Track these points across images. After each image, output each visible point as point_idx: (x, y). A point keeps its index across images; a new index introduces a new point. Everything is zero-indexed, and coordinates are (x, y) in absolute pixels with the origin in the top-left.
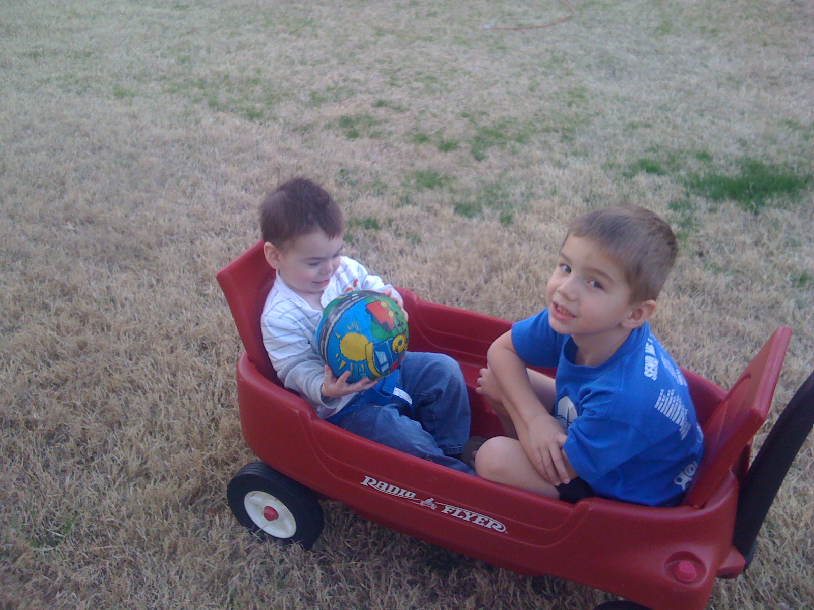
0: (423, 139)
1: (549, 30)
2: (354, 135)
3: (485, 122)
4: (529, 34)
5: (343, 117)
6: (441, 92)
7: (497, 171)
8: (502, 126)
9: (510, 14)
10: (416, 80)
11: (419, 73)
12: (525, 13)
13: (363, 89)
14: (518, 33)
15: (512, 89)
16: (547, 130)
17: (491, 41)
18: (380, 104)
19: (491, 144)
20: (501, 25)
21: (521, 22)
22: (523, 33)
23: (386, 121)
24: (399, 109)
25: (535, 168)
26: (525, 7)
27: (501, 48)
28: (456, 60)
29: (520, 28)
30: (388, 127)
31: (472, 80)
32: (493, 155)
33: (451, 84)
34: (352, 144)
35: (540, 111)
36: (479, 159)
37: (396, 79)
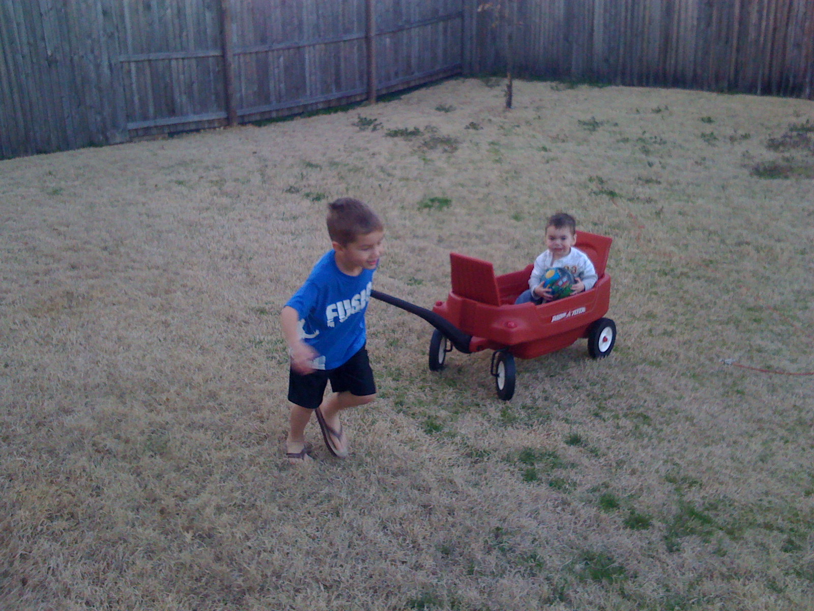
0: (610, 503)
2: (530, 477)
3: (695, 497)
5: (526, 448)
8: (713, 507)
11: (630, 408)
12: (777, 352)
13: (561, 413)
14: (764, 376)
15: (738, 454)
16: (769, 526)
17: (729, 381)
18: (574, 441)
19: (692, 532)
20: (745, 363)
21: (772, 363)
22: (770, 378)
23: (573, 465)
24: (594, 453)
27: (738, 392)
29: (768, 369)
30: (573, 476)
34: (525, 490)
36: (672, 549)
37: (604, 409)
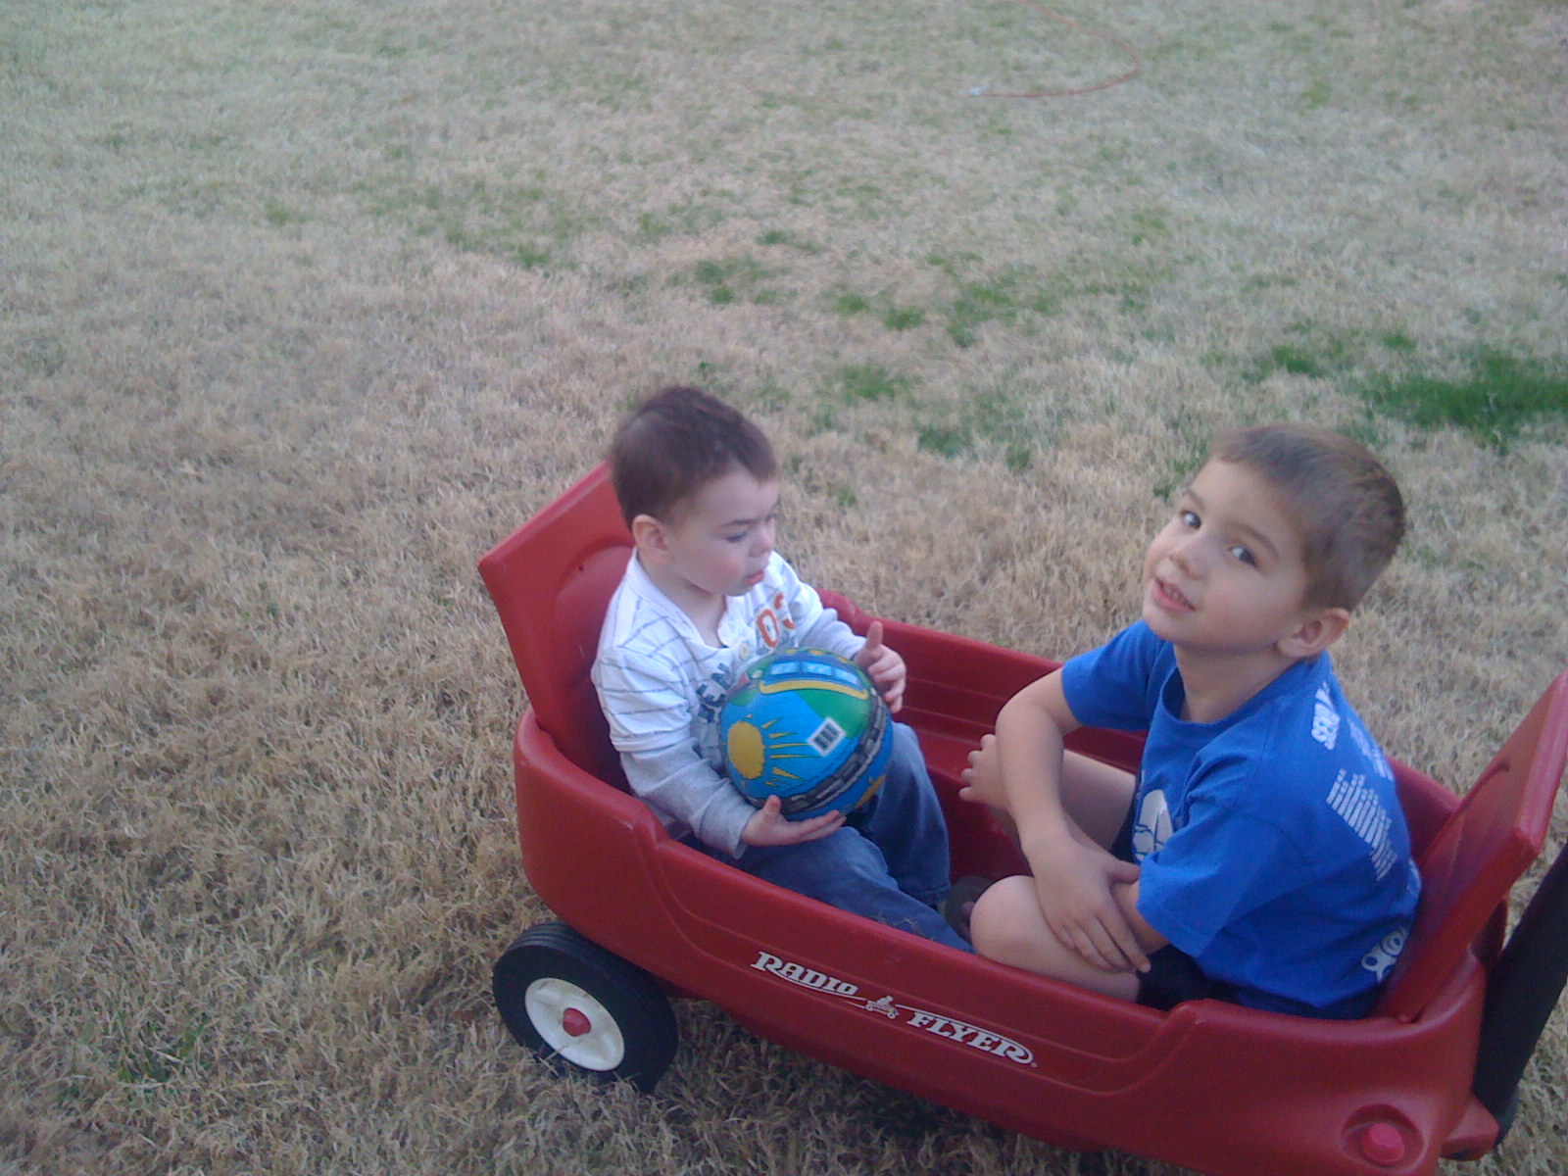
0: (856, 305)
1: (1093, 97)
2: (723, 298)
3: (973, 274)
4: (1055, 104)
5: (702, 263)
6: (888, 216)
7: (999, 368)
8: (1008, 282)
9: (1019, 68)
10: (840, 193)
11: (845, 180)
12: (1048, 65)
13: (740, 209)
14: (1034, 104)
15: (1024, 211)
16: (1094, 290)
17: (983, 119)
18: (773, 238)
19: (987, 316)
20: (1002, 89)
21: (1041, 82)
22: (1045, 103)
23: (784, 271)
24: (810, 249)
25: (1073, 362)
26: (1048, 54)
27: (1001, 132)
28: (916, 155)
29: (1037, 93)
30: (788, 282)
31: (947, 192)
32: (991, 337)
33: (909, 201)
34: (721, 316)
35: (1080, 252)
36: (963, 343)
37: (801, 192)
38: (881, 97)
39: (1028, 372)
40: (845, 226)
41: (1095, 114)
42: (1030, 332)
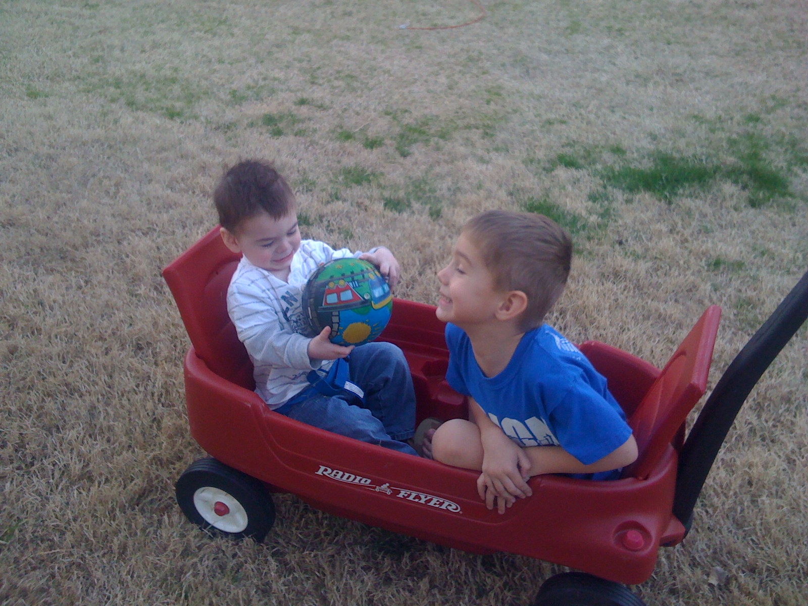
0: (348, 136)
1: (463, 29)
2: (278, 133)
3: (407, 120)
4: (443, 33)
5: (265, 115)
6: (362, 91)
7: (423, 167)
8: (425, 124)
9: (424, 14)
10: (336, 79)
11: (339, 72)
12: (439, 13)
13: (284, 87)
14: (433, 33)
15: (431, 88)
16: (468, 127)
17: (408, 41)
18: (302, 102)
19: (416, 141)
20: (416, 25)
21: (435, 22)
22: (438, 33)
23: (310, 119)
24: (321, 107)
25: (460, 163)
26: (439, 8)
27: (417, 47)
28: (374, 59)
29: (434, 27)
30: (312, 125)
31: (391, 78)
32: (418, 151)
33: (372, 83)
34: (277, 142)
35: (460, 108)
36: (404, 155)
37: (316, 78)
38: (354, 29)
39: (438, 169)
40: (340, 95)
41: (464, 38)
42: (438, 149)
